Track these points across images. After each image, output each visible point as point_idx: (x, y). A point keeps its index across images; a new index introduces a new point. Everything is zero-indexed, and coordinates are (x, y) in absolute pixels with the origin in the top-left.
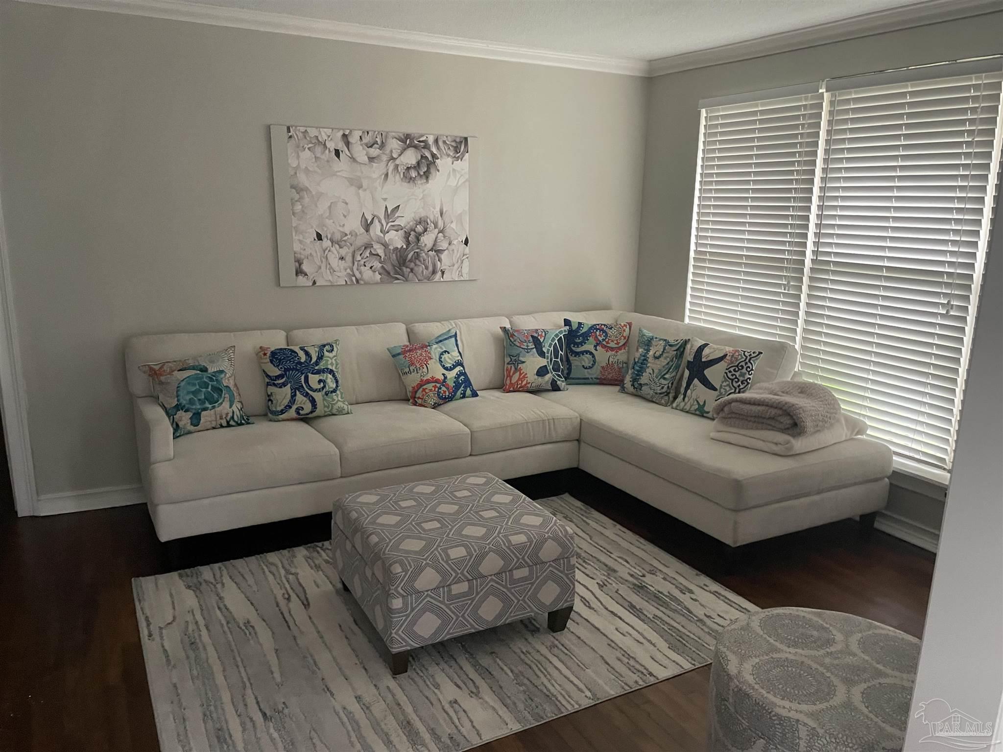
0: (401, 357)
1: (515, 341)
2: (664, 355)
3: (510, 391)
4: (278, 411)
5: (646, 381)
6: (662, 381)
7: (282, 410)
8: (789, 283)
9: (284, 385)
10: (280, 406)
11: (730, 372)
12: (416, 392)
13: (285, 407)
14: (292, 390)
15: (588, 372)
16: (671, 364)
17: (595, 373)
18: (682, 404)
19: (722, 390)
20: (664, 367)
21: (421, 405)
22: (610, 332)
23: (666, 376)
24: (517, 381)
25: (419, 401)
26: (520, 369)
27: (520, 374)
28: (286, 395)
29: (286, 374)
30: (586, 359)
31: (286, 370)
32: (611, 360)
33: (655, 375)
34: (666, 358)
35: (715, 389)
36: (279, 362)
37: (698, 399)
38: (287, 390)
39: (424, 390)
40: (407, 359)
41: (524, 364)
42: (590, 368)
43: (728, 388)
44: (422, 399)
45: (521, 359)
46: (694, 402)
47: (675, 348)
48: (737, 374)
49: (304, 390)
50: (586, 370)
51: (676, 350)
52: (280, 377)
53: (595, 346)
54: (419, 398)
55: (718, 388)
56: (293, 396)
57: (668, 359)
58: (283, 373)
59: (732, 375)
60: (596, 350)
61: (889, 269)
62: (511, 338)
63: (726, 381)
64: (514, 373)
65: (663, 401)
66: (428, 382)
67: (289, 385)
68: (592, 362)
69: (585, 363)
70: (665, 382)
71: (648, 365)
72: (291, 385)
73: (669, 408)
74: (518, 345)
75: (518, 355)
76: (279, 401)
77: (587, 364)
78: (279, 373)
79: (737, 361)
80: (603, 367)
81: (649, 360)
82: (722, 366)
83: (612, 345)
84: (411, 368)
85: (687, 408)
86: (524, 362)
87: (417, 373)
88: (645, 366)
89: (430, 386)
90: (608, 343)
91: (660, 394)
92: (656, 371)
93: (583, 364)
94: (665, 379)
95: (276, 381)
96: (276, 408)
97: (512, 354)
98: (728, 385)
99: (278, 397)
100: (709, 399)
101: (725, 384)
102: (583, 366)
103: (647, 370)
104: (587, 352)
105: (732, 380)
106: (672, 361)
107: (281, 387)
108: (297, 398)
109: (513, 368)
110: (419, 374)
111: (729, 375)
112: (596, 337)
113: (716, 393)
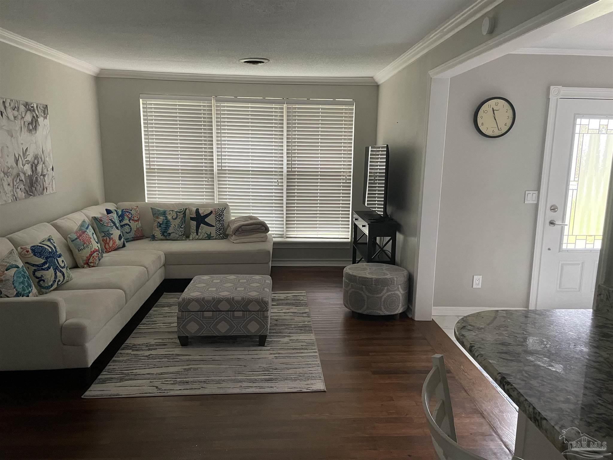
0: (78, 240)
1: (104, 223)
2: (178, 217)
3: (110, 252)
4: (49, 286)
5: (172, 231)
6: (181, 229)
7: (52, 284)
8: (208, 179)
9: (49, 268)
10: (50, 282)
11: (217, 218)
12: (89, 259)
13: (53, 282)
14: (54, 270)
15: (129, 235)
16: (182, 221)
17: (132, 235)
18: (197, 236)
19: (217, 226)
20: (180, 223)
21: (93, 267)
22: (132, 212)
23: (182, 227)
24: (112, 245)
25: (92, 264)
26: (112, 238)
27: (113, 241)
28: (52, 273)
29: (48, 261)
30: (126, 228)
31: (47, 258)
32: (138, 226)
33: (177, 227)
34: (179, 218)
35: (214, 226)
36: (40, 254)
37: (207, 233)
38: (51, 270)
39: (93, 257)
40: (82, 241)
41: (113, 235)
42: (130, 232)
43: (218, 225)
44: (93, 263)
45: (111, 232)
46: (204, 234)
47: (182, 213)
48: (220, 218)
49: (59, 269)
50: (128, 234)
51: (183, 214)
52: (45, 263)
53: (129, 221)
54: (91, 263)
55: (215, 226)
56: (56, 274)
57: (181, 219)
58: (46, 260)
59: (219, 219)
60: (130, 222)
61: (252, 171)
62: (101, 222)
63: (217, 222)
64: (109, 241)
65: (184, 238)
66: (94, 252)
67: (52, 267)
68: (130, 229)
69: (127, 230)
70: (183, 229)
71: (171, 223)
72: (53, 268)
73: (188, 241)
74: (106, 225)
75: (108, 231)
76: (49, 279)
77: (128, 231)
78: (43, 261)
79: (218, 213)
80: (135, 231)
81: (170, 221)
82: (212, 216)
83: (136, 219)
84: (85, 246)
85: (200, 237)
86: (113, 234)
87: (88, 248)
88: (169, 224)
89: (95, 254)
90: (134, 218)
91: (181, 235)
92: (177, 226)
93: (126, 231)
94: (182, 228)
95: (43, 267)
96: (48, 284)
97: (104, 230)
98: (218, 223)
99: (48, 277)
100: (212, 231)
101: (217, 223)
102: (126, 232)
103: (171, 226)
104: (126, 224)
105: (219, 221)
106: (182, 219)
107: (48, 270)
108: (57, 274)
109: (108, 239)
110: (89, 248)
111: (217, 219)
112: (127, 216)
113: (215, 227)
